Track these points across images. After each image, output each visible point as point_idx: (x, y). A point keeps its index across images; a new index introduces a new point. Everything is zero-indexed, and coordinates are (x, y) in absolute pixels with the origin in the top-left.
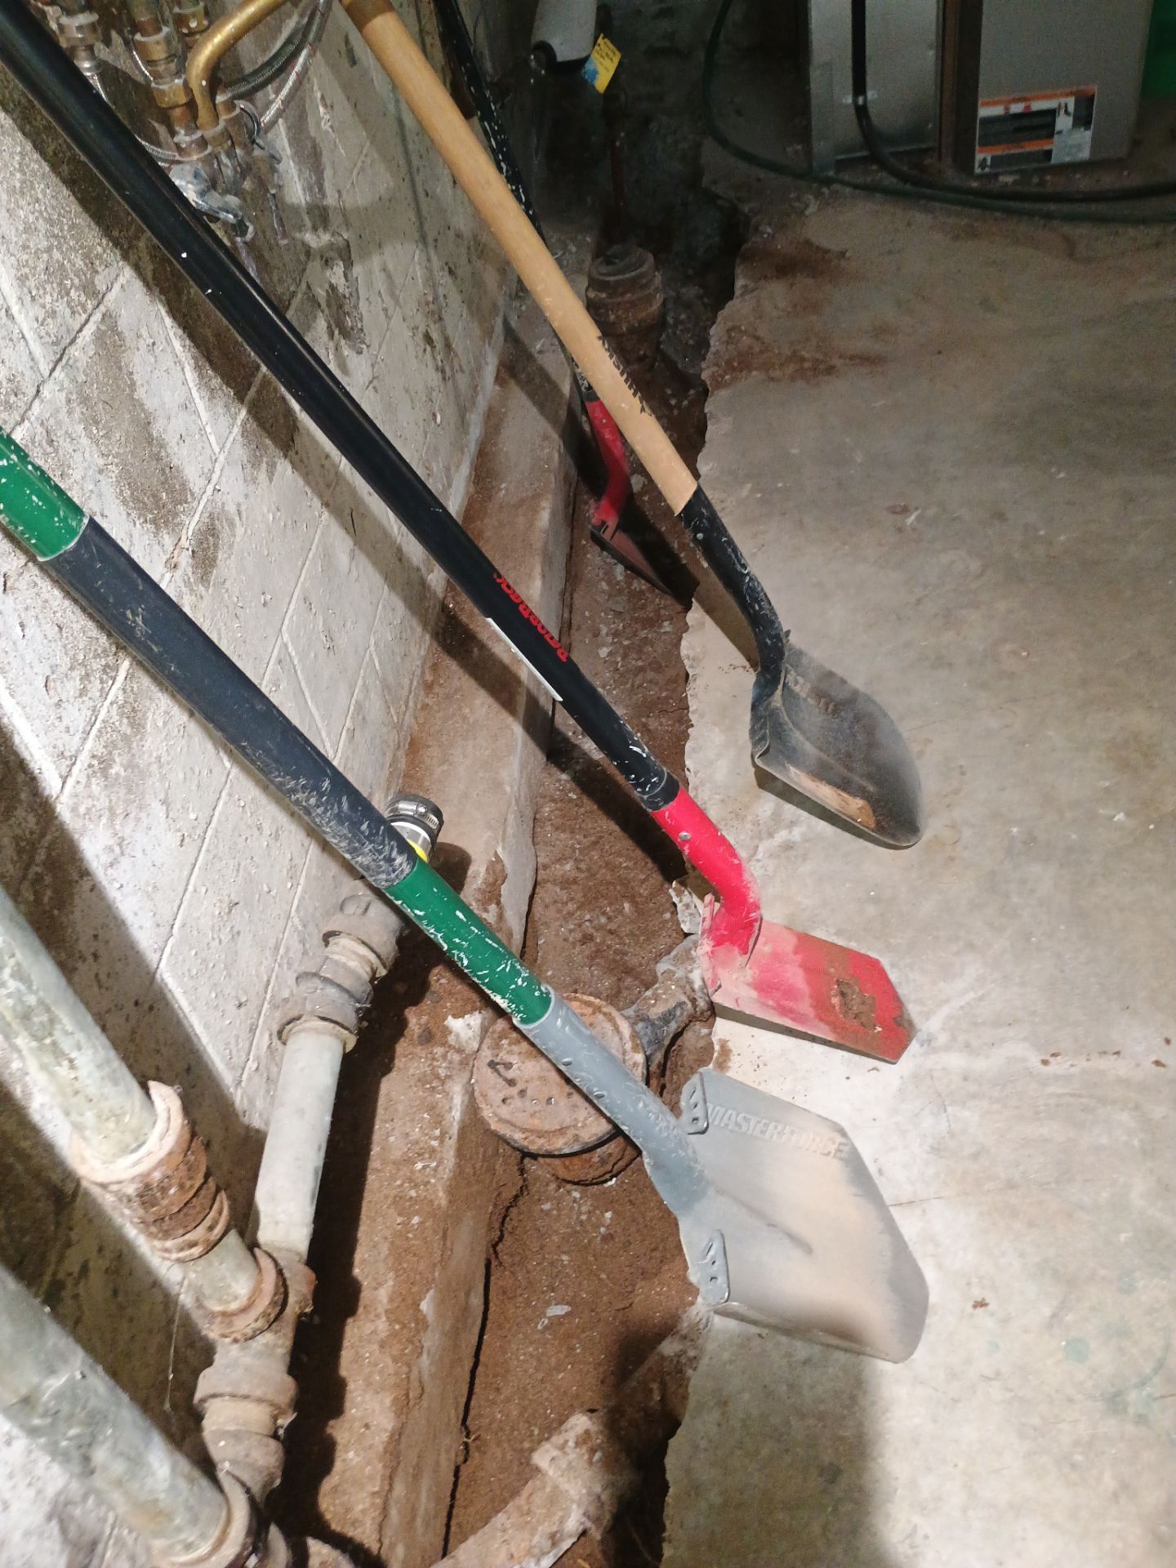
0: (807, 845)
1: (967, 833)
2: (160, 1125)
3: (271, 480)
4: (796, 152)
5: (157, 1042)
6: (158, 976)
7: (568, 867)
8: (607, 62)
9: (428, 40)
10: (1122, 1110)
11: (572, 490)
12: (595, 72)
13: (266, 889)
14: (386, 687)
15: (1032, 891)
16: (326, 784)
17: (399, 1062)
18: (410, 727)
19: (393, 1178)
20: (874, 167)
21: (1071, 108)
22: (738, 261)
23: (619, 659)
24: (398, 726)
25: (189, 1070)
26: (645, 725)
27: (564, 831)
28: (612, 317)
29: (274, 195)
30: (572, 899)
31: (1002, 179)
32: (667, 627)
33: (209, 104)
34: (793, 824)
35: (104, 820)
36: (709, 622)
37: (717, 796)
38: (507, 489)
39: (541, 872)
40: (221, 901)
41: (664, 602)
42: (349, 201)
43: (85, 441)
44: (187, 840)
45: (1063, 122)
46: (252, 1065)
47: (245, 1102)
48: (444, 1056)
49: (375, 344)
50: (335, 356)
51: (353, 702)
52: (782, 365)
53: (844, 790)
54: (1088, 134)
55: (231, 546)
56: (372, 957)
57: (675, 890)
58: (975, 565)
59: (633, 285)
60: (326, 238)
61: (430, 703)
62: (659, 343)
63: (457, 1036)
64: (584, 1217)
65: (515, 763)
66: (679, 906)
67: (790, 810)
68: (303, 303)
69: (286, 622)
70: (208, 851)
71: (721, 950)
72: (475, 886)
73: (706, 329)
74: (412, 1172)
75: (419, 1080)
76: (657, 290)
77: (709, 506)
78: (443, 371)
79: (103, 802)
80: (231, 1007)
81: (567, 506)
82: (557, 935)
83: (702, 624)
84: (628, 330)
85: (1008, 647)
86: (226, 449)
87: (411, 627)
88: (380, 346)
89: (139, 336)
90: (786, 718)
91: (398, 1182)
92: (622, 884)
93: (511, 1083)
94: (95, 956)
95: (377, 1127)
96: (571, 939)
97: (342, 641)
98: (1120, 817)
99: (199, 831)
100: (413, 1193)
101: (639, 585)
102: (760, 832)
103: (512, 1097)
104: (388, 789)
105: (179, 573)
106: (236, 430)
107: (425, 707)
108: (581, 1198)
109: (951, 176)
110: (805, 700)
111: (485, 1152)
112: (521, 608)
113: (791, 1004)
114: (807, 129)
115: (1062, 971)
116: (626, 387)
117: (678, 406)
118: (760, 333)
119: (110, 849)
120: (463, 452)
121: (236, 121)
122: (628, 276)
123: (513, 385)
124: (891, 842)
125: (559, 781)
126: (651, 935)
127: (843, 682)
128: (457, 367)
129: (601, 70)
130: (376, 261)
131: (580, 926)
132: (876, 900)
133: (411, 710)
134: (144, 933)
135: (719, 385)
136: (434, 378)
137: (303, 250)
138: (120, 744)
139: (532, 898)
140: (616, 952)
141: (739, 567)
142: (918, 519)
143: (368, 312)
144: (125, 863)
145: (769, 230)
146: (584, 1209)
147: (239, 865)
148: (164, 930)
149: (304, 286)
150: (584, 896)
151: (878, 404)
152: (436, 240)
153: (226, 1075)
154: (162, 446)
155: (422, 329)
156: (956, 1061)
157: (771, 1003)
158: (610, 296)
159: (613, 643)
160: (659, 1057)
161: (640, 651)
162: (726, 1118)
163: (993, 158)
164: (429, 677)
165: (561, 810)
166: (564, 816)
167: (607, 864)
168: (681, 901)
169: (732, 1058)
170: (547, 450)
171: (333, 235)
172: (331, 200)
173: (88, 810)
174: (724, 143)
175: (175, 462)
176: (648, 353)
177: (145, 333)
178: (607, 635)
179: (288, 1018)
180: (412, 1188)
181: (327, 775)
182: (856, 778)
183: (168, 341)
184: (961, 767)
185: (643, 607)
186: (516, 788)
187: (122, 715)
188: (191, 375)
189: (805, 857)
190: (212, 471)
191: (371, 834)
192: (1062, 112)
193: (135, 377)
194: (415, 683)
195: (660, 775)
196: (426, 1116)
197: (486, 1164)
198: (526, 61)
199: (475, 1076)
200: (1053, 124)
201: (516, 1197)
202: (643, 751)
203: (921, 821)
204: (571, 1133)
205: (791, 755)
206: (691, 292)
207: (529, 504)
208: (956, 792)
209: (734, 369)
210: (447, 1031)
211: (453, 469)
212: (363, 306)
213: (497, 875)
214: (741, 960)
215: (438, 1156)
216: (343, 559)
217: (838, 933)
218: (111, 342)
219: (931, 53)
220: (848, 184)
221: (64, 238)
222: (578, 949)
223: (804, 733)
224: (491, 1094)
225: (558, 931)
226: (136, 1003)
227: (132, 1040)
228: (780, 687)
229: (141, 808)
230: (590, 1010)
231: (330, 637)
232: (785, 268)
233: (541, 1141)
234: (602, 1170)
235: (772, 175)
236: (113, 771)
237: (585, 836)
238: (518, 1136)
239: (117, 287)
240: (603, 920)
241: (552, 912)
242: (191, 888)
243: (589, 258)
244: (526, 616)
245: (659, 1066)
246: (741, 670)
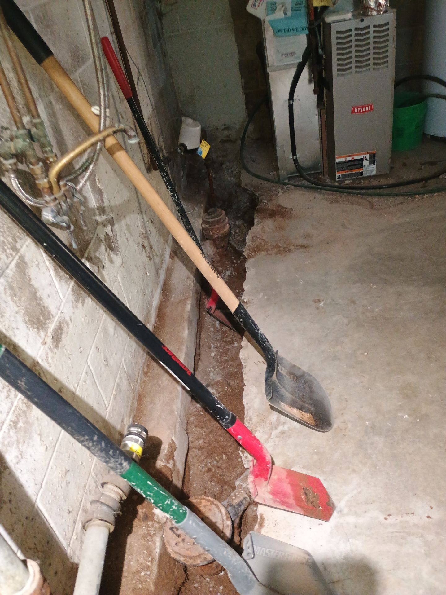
0: (290, 432)
1: (350, 425)
2: (31, 578)
3: (83, 306)
4: (274, 174)
5: (35, 533)
6: (36, 506)
7: (201, 442)
8: (205, 148)
9: (141, 145)
10: (417, 537)
11: (199, 295)
12: (201, 152)
13: (80, 463)
14: (129, 376)
15: (376, 448)
16: (95, 438)
17: (134, 529)
18: (139, 390)
19: (132, 580)
20: (302, 179)
21: (368, 158)
22: (255, 212)
23: (219, 357)
24: (134, 391)
25: (48, 542)
26: (228, 384)
27: (199, 427)
28: (211, 233)
29: (82, 214)
30: (203, 455)
31: (346, 182)
32: (236, 344)
33: (57, 186)
34: (284, 423)
35: (15, 446)
36: (250, 345)
37: (255, 413)
38: (174, 297)
39: (190, 444)
40: (62, 471)
41: (234, 335)
42: (113, 203)
43: (11, 303)
44: (49, 448)
45: (365, 163)
46: (74, 537)
47: (72, 553)
48: (153, 525)
49: (123, 251)
50: (108, 258)
51: (116, 384)
52: (272, 249)
53: (302, 410)
54: (375, 166)
55: (67, 332)
56: (120, 492)
57: (241, 451)
58: (346, 321)
59: (218, 222)
60: (104, 217)
61: (146, 380)
62: (229, 240)
63: (158, 516)
64: (211, 589)
65: (179, 402)
66: (243, 458)
67: (283, 417)
68: (95, 241)
69: (89, 357)
70: (57, 451)
71: (257, 480)
72: (164, 453)
73: (245, 235)
74: (140, 577)
75: (143, 536)
76: (227, 224)
77: (244, 309)
78: (149, 257)
79: (15, 438)
80: (66, 514)
81: (197, 301)
82: (197, 469)
83: (247, 346)
84: (217, 237)
85: (360, 351)
86: (66, 297)
87: (138, 352)
88: (125, 252)
89: (33, 262)
90: (278, 384)
91: (134, 582)
92: (222, 448)
93: (179, 536)
94: (10, 501)
95: (126, 558)
96: (203, 471)
97: (111, 362)
98: (406, 416)
99: (54, 444)
100: (140, 586)
101: (225, 328)
102: (272, 427)
103: (179, 542)
104: (130, 415)
105: (47, 346)
106: (70, 290)
107: (144, 381)
108: (210, 581)
109: (328, 182)
110: (285, 376)
111: (170, 565)
112: (173, 357)
113: (285, 500)
114: (277, 166)
115: (389, 480)
116: (211, 270)
117: (237, 263)
118: (264, 238)
119: (17, 457)
120: (158, 284)
121: (68, 190)
122: (216, 219)
123: (176, 258)
124: (321, 430)
125: (196, 407)
126: (234, 468)
127: (299, 368)
128: (155, 254)
129: (203, 151)
130: (123, 223)
131: (206, 465)
132: (317, 453)
133: (139, 384)
134: (30, 488)
135: (250, 257)
136: (146, 259)
137: (96, 223)
138: (22, 414)
139: (187, 455)
140: (221, 475)
141: (256, 331)
142: (324, 304)
143: (120, 240)
144: (23, 461)
145: (266, 201)
146: (211, 585)
147: (70, 455)
148: (38, 486)
149: (96, 235)
150: (208, 453)
151: (307, 262)
152: (146, 212)
153: (64, 543)
154: (41, 300)
155: (141, 243)
156: (351, 519)
157: (278, 500)
158: (210, 226)
159: (216, 351)
160: (237, 521)
161: (226, 354)
162: (261, 551)
163: (342, 175)
164: (146, 370)
165: (196, 419)
166: (198, 422)
167: (216, 440)
168: (244, 456)
169: (265, 521)
170: (189, 282)
171: (107, 216)
172: (106, 204)
173: (9, 443)
174: (248, 171)
175: (46, 305)
176: (225, 245)
177: (35, 260)
178: (214, 348)
179: (87, 520)
180: (140, 584)
181: (96, 434)
182: (306, 405)
183: (44, 262)
184: (346, 398)
185: (227, 337)
186: (179, 412)
187: (23, 403)
188: (52, 273)
189: (289, 437)
190: (60, 306)
191: (114, 455)
192: (365, 159)
193: (31, 277)
194: (140, 373)
195: (229, 415)
196: (145, 552)
197: (170, 571)
198: (177, 150)
199: (165, 534)
200: (362, 164)
201: (183, 583)
202: (222, 406)
203: (332, 421)
204: (203, 556)
205: (281, 398)
206: (239, 222)
207: (183, 302)
208: (345, 409)
209: (255, 251)
210: (154, 514)
211: (154, 291)
212: (118, 239)
213: (173, 448)
214: (265, 483)
215: (150, 569)
216: (111, 330)
217: (304, 467)
218: (22, 266)
219: (318, 141)
220: (293, 185)
221: (5, 232)
222: (206, 474)
223: (286, 389)
224: (171, 541)
225: (198, 467)
226: (27, 518)
227: (25, 533)
228: (275, 373)
229: (30, 438)
230: (209, 503)
231: (106, 360)
232: (272, 214)
233: (191, 561)
234: (217, 570)
235: (266, 182)
236: (19, 426)
237: (207, 429)
238: (182, 559)
239: (25, 246)
240: (215, 462)
241: (195, 460)
242: (50, 467)
243: (202, 212)
244: (175, 360)
245: (238, 524)
246: (262, 363)
